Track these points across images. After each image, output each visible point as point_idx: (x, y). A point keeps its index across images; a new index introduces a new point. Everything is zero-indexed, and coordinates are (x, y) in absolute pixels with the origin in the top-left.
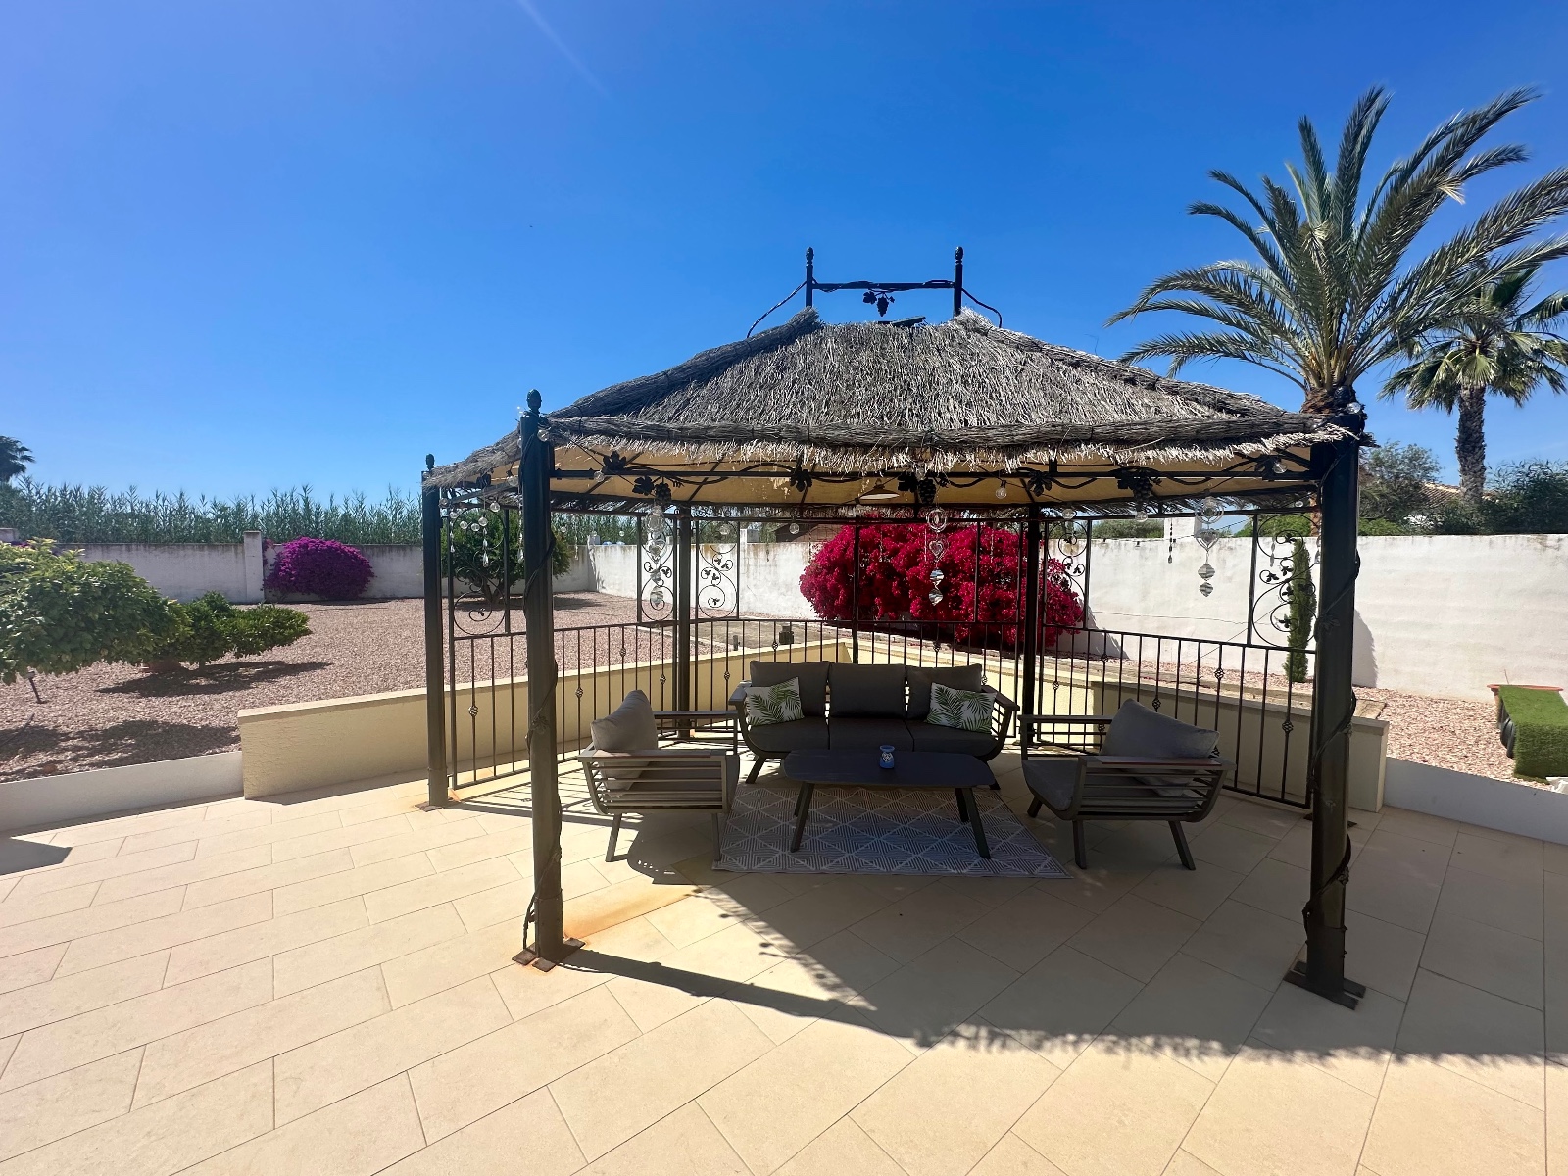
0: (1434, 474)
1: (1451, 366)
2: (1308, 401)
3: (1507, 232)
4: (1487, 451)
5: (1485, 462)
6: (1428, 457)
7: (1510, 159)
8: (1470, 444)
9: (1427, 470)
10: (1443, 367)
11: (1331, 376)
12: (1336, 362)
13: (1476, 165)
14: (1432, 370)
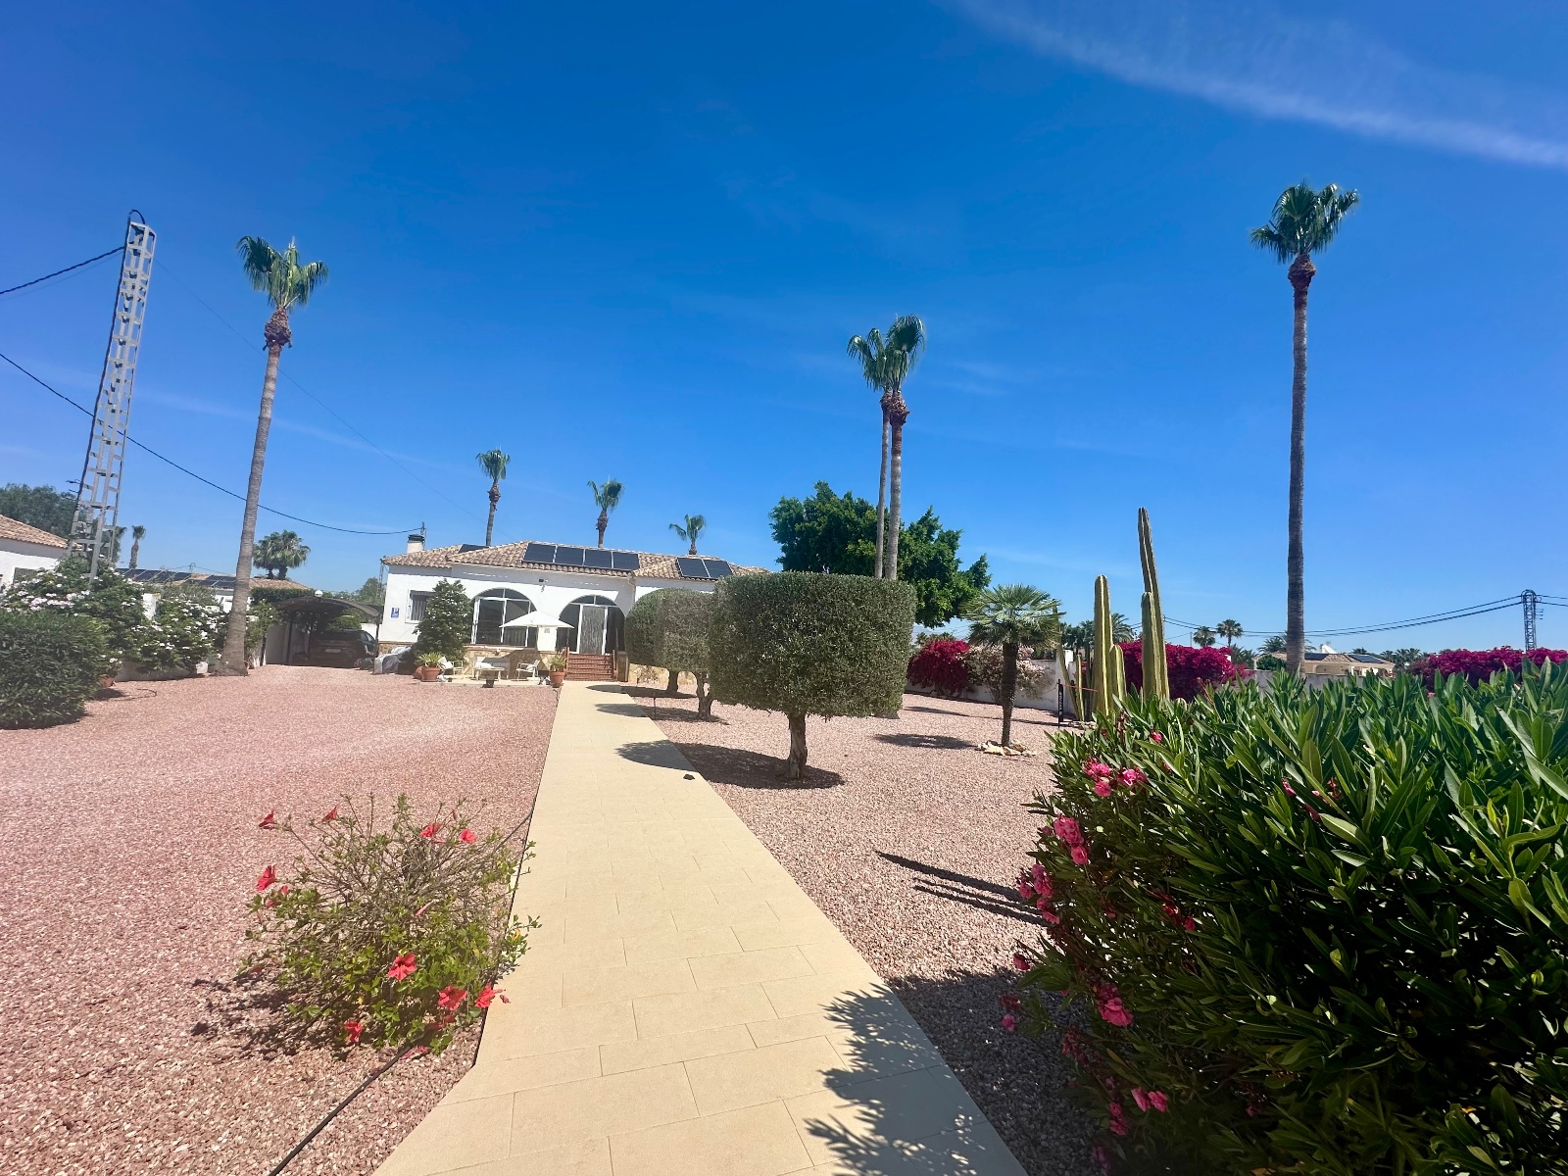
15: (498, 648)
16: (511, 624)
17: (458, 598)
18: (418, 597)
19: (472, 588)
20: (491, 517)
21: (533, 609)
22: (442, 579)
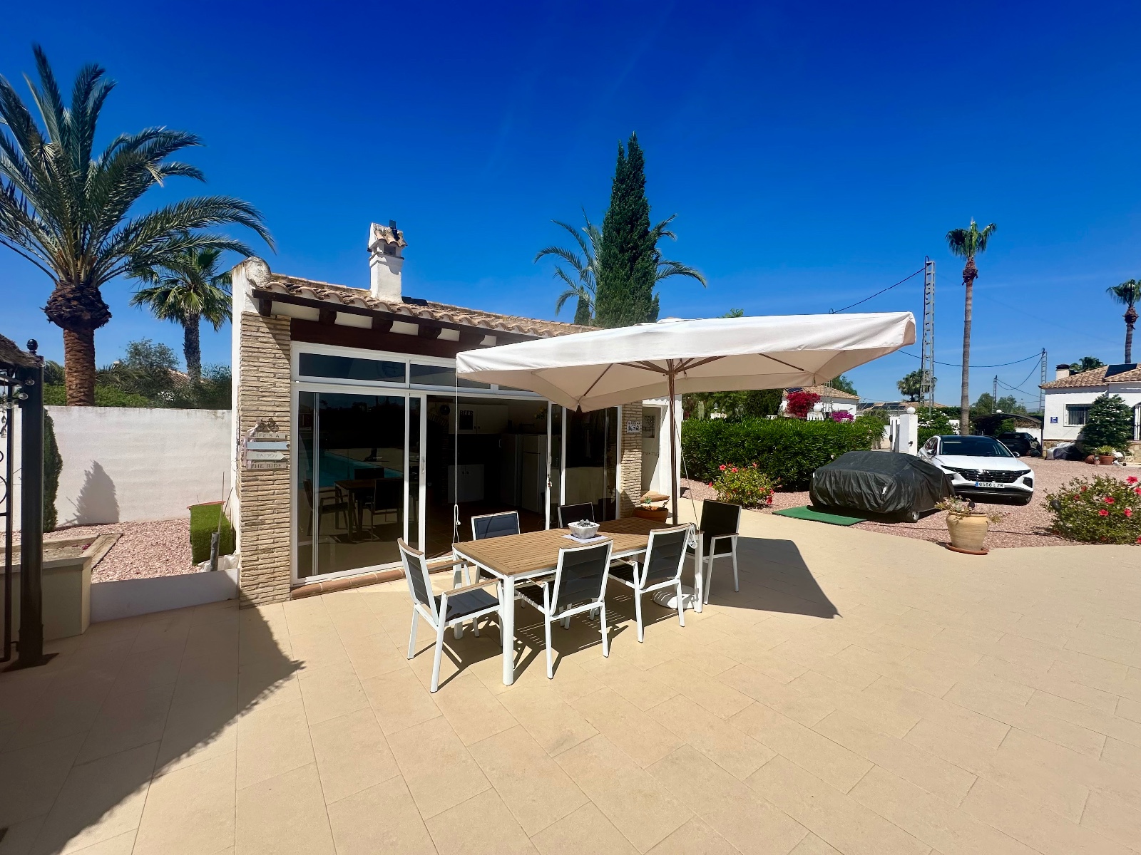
0: (176, 366)
1: (177, 295)
2: (58, 290)
3: (193, 220)
4: (201, 355)
5: (201, 362)
6: (172, 354)
7: (196, 177)
8: (192, 349)
9: (171, 362)
10: (172, 294)
11: (79, 275)
12: (82, 265)
13: (177, 169)
14: (166, 293)
17: (1118, 408)
18: (1074, 409)
19: (1131, 400)
22: (1099, 394)
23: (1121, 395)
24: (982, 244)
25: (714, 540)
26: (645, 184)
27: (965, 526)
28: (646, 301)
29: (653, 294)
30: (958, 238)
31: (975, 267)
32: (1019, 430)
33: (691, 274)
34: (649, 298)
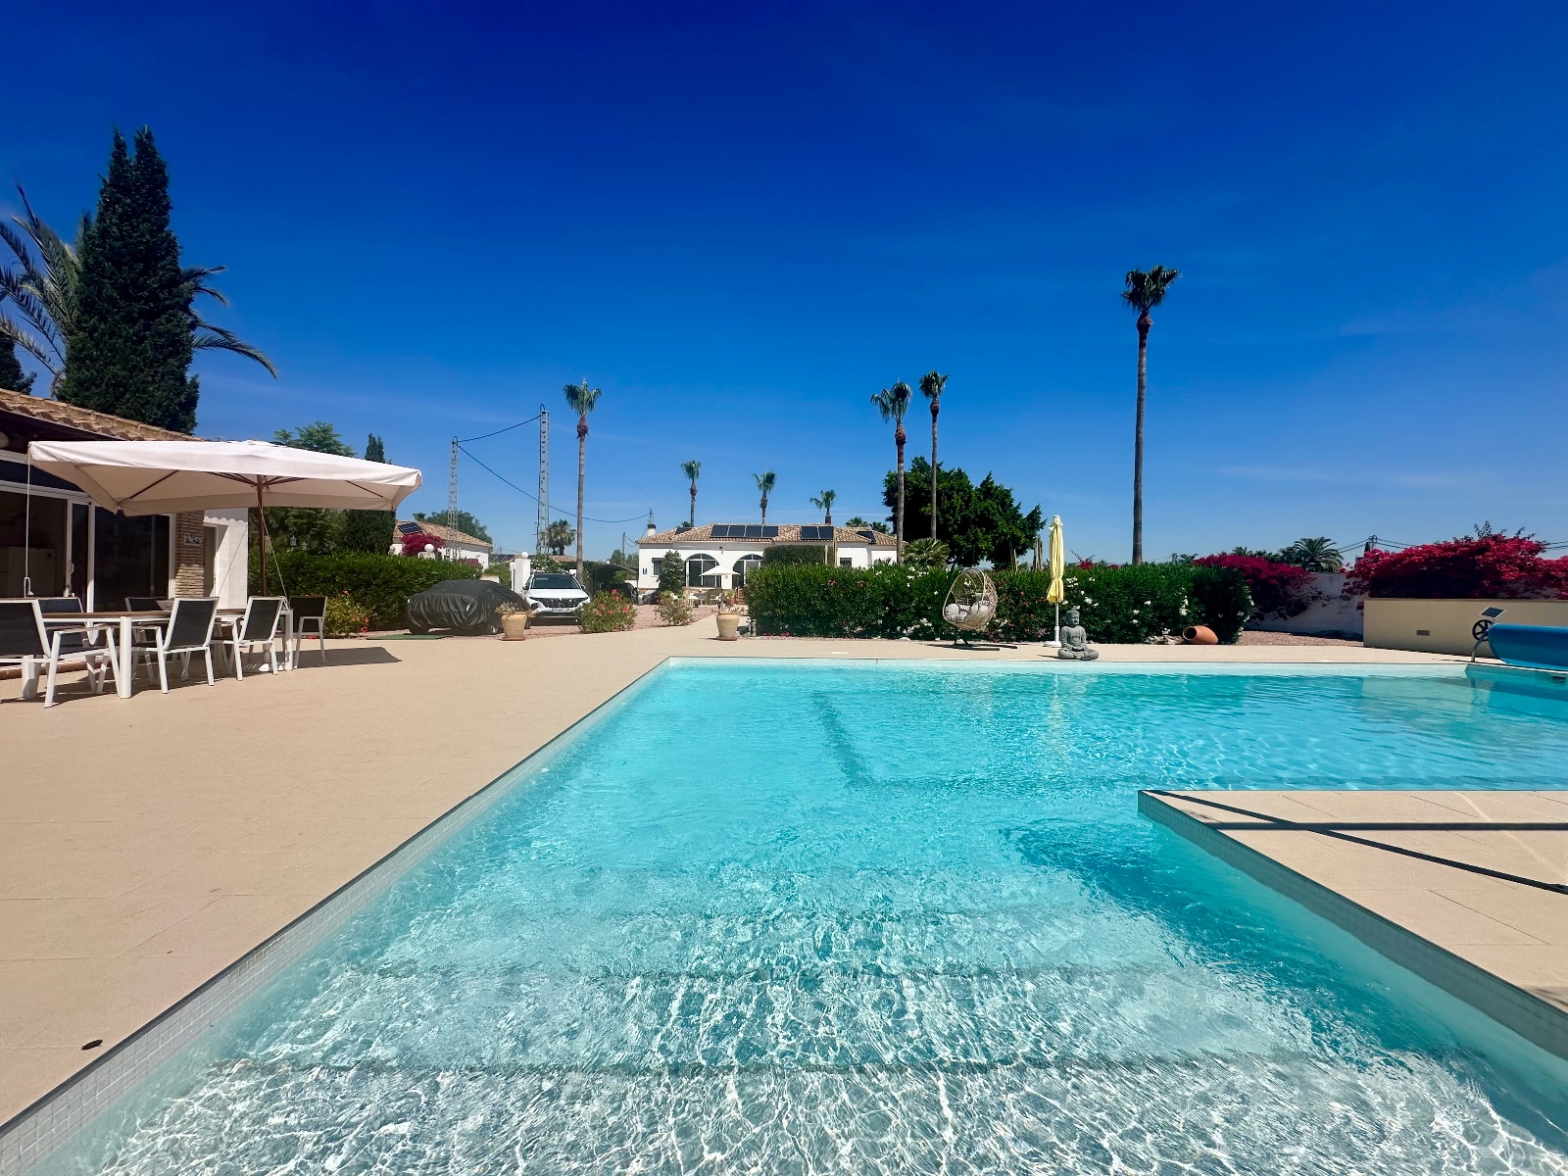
15: (701, 589)
16: (706, 573)
17: (678, 561)
18: (656, 561)
19: (685, 555)
20: (692, 507)
21: (718, 564)
22: (668, 550)
23: (679, 551)
24: (591, 404)
25: (302, 619)
26: (170, 212)
27: (512, 621)
28: (178, 384)
29: (189, 376)
30: (573, 393)
31: (587, 424)
32: (626, 581)
33: (250, 355)
34: (182, 380)
